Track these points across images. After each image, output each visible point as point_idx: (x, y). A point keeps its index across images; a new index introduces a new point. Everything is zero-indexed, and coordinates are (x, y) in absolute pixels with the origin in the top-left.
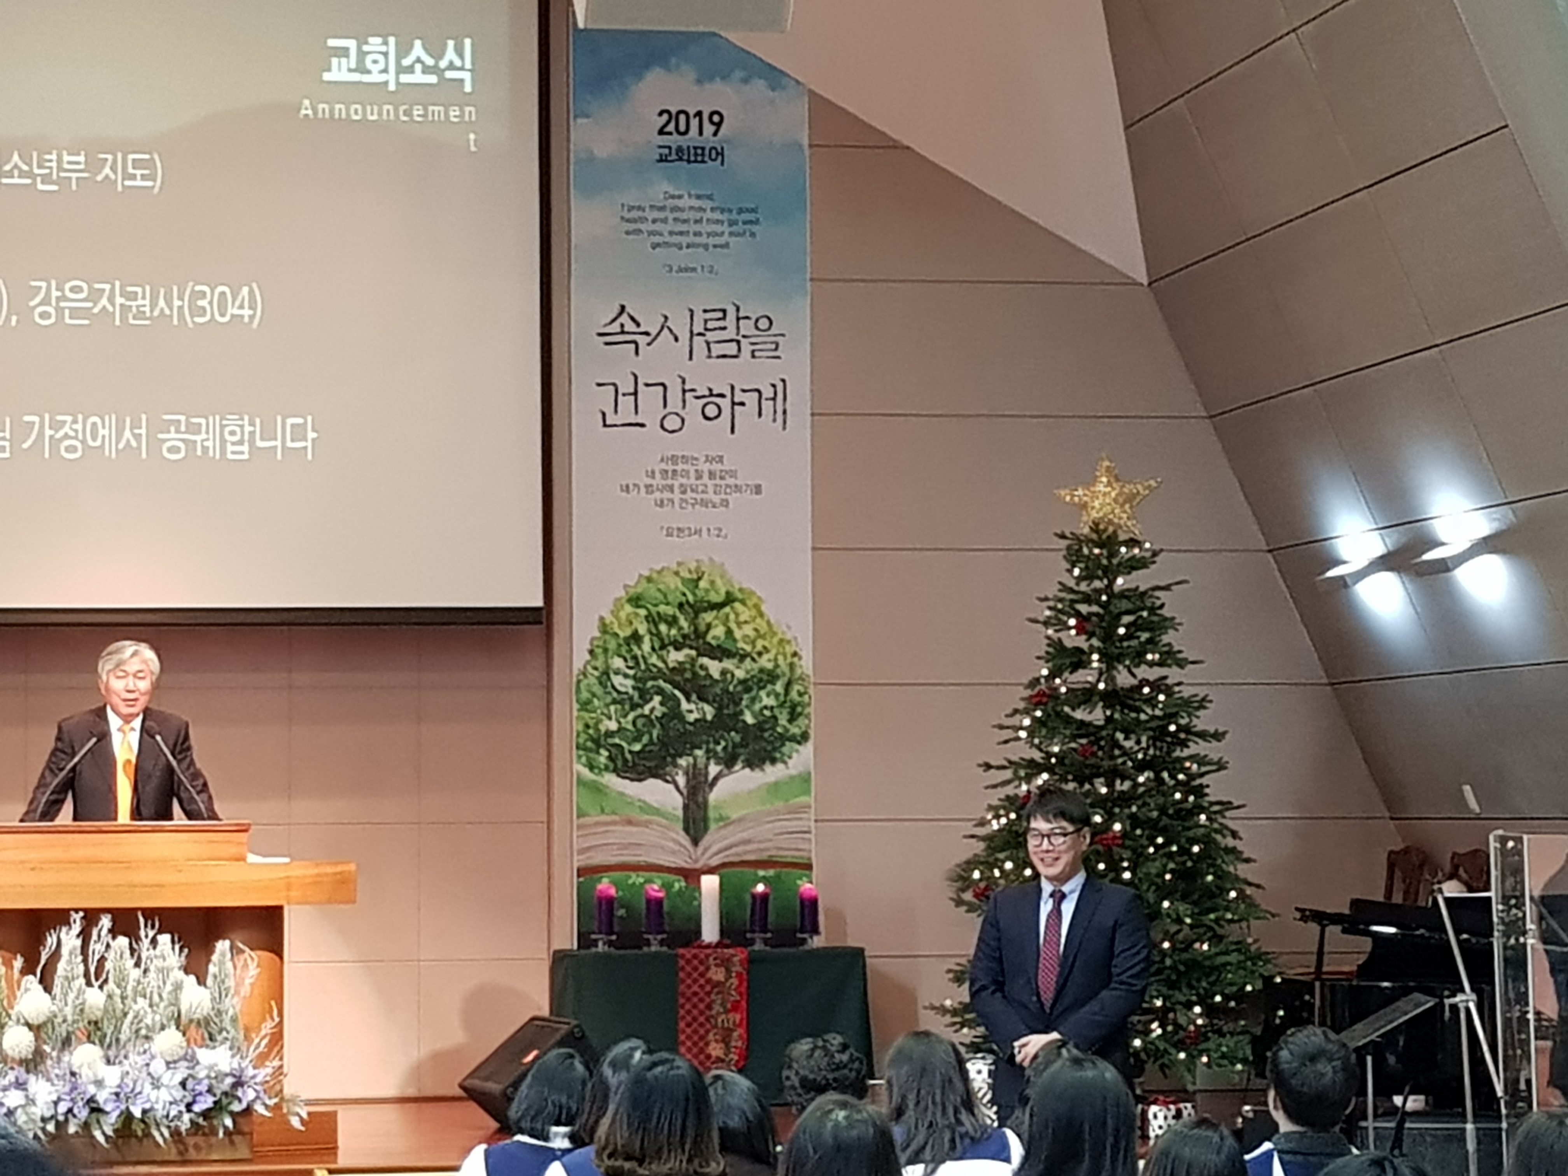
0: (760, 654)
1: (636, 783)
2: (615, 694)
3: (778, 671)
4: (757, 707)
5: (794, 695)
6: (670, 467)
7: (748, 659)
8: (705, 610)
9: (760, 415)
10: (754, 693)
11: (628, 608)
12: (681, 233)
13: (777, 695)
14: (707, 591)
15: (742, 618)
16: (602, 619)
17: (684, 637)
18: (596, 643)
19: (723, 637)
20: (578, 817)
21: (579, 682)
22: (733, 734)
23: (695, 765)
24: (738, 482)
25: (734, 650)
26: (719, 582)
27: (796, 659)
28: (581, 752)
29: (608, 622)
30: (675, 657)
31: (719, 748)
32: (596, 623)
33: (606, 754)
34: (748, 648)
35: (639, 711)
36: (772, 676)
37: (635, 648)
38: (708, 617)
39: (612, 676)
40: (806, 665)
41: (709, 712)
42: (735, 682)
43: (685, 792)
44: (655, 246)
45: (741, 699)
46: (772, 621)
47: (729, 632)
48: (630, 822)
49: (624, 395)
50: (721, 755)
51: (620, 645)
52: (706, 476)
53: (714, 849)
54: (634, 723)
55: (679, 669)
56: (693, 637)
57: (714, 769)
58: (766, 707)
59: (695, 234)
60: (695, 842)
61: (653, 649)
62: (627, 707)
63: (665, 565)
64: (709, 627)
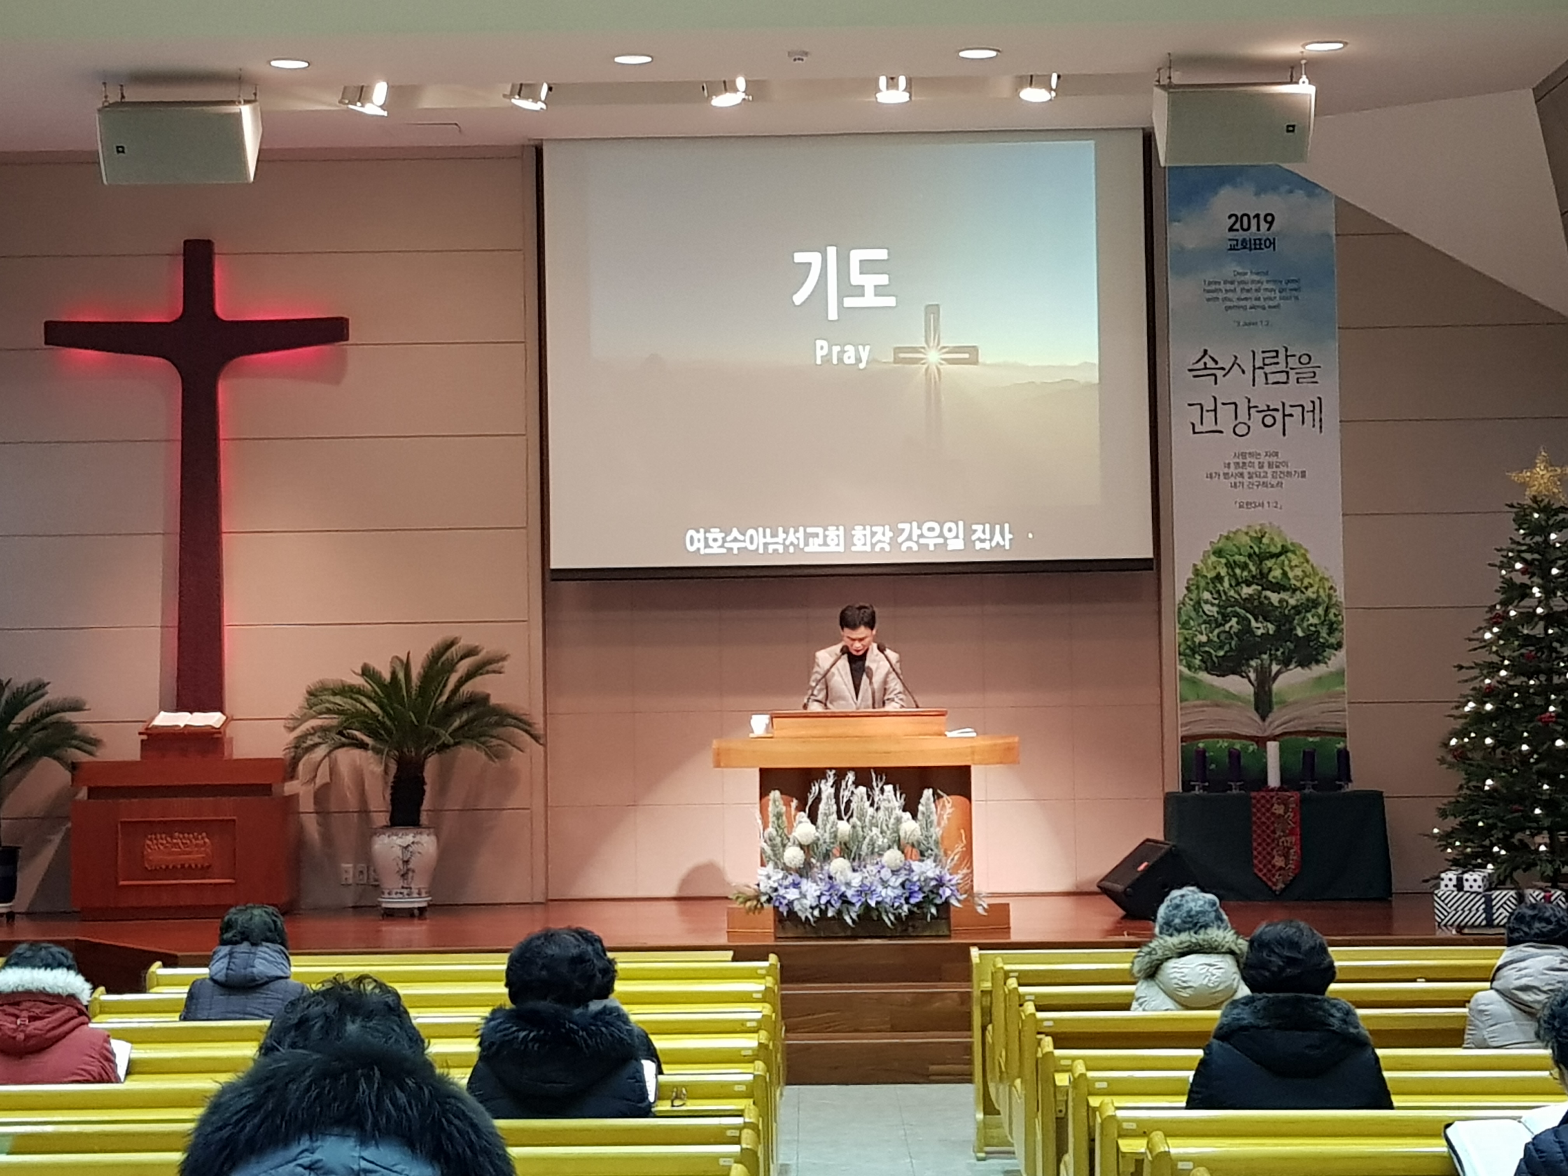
0: (1306, 588)
1: (1221, 678)
2: (1205, 617)
3: (1320, 600)
4: (1305, 624)
5: (1331, 616)
6: (1241, 461)
7: (1298, 593)
8: (1267, 559)
9: (1303, 423)
10: (1302, 615)
11: (1213, 558)
12: (1246, 299)
13: (1319, 617)
14: (1268, 546)
15: (1293, 564)
16: (1195, 565)
17: (1253, 577)
18: (1191, 582)
19: (1280, 577)
20: (1181, 701)
21: (1180, 609)
22: (1288, 643)
23: (1262, 665)
24: (1289, 470)
25: (1288, 586)
26: (1276, 539)
27: (1332, 592)
28: (1182, 657)
29: (1199, 567)
30: (1246, 591)
31: (1279, 653)
32: (1191, 569)
33: (1200, 658)
34: (1298, 584)
35: (1222, 628)
36: (1314, 603)
37: (1218, 585)
38: (1269, 563)
39: (1203, 605)
40: (1340, 595)
41: (1271, 628)
42: (1289, 607)
43: (1255, 683)
44: (1228, 308)
45: (1294, 619)
46: (1315, 565)
47: (1285, 574)
48: (1217, 705)
49: (1208, 411)
50: (1281, 658)
51: (1208, 583)
52: (1266, 465)
53: (1276, 723)
54: (1218, 637)
55: (1250, 599)
56: (1258, 576)
57: (1275, 668)
58: (1311, 625)
59: (1258, 299)
60: (1263, 718)
61: (1231, 585)
62: (1213, 625)
63: (1239, 527)
64: (1270, 569)
